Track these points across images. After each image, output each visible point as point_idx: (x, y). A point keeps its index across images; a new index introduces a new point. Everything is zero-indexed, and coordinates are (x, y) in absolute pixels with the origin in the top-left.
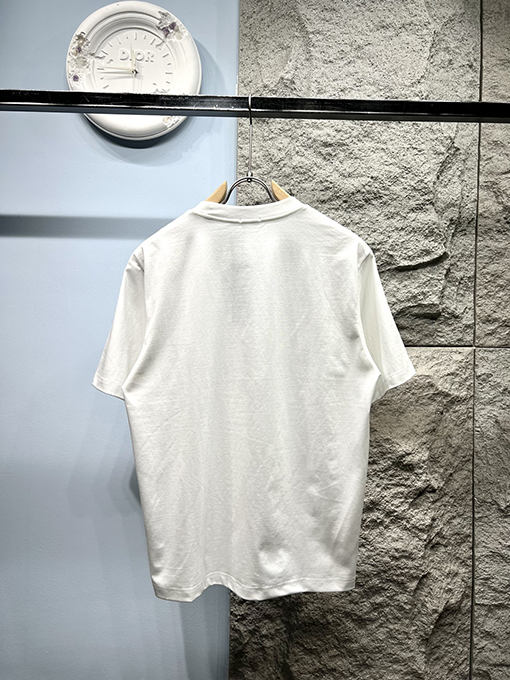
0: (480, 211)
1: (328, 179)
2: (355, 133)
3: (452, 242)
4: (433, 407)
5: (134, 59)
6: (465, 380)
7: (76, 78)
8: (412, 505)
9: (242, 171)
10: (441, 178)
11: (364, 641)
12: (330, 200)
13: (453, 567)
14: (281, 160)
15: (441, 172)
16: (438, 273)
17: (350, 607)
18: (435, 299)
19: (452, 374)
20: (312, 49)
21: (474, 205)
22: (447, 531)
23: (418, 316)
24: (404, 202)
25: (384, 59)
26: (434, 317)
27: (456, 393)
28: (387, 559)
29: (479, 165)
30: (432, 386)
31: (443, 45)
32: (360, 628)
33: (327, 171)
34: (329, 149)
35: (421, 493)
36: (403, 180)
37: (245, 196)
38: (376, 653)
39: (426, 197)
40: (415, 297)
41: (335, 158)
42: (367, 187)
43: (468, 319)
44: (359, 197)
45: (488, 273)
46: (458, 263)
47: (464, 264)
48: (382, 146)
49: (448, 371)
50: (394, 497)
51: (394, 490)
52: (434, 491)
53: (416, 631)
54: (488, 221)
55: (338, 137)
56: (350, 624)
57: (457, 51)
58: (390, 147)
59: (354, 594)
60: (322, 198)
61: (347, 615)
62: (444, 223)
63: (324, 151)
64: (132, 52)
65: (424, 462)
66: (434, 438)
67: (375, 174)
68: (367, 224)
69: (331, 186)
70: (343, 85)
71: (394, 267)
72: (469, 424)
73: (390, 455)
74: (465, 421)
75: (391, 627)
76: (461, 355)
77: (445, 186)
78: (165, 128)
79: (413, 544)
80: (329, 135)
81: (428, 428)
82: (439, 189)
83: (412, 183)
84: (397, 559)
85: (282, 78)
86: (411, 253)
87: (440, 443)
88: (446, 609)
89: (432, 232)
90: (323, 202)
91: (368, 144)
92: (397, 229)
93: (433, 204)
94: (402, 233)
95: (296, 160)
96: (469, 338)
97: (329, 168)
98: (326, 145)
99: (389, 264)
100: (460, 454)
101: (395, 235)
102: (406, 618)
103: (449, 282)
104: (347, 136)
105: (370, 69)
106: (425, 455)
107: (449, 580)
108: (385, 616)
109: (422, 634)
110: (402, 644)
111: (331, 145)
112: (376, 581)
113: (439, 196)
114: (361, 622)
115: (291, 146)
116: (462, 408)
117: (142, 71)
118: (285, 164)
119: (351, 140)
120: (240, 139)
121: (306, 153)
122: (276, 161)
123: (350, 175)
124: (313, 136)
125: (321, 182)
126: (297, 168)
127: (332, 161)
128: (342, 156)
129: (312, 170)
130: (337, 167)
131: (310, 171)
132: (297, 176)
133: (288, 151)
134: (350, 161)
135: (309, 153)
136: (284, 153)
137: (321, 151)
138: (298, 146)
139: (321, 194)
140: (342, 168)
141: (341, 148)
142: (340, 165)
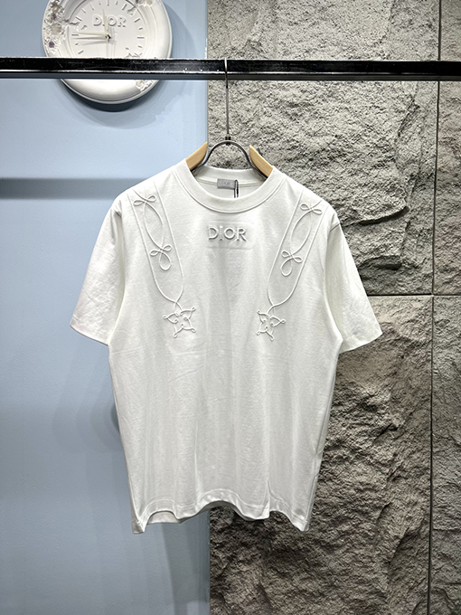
0: (439, 167)
1: (295, 138)
2: (319, 93)
3: (412, 197)
4: (395, 352)
5: (107, 25)
6: (424, 326)
7: (52, 45)
8: (375, 442)
9: (213, 132)
10: (402, 135)
11: (332, 565)
12: (297, 158)
13: (413, 497)
14: (250, 120)
15: (402, 129)
16: (399, 226)
17: (318, 535)
18: (396, 251)
19: (412, 321)
20: (277, 11)
21: (433, 160)
22: (407, 465)
23: (380, 267)
24: (366, 160)
25: (347, 21)
26: (395, 268)
27: (416, 339)
28: (352, 491)
29: (438, 122)
30: (393, 332)
31: (404, 6)
32: (329, 553)
33: (293, 131)
34: (295, 109)
35: (383, 431)
36: (365, 138)
38: (343, 575)
39: (388, 154)
40: (377, 249)
41: (301, 118)
42: (331, 145)
43: (427, 269)
44: (324, 154)
45: (446, 226)
46: (418, 217)
47: (423, 217)
48: (346, 105)
49: (408, 319)
50: (359, 435)
51: (359, 429)
52: (395, 429)
53: (379, 555)
54: (446, 176)
55: (304, 97)
56: (318, 550)
57: (417, 11)
58: (353, 106)
59: (322, 524)
60: (289, 157)
61: (317, 542)
62: (404, 178)
63: (290, 111)
64: (105, 18)
65: (386, 403)
66: (395, 380)
67: (339, 133)
68: (332, 181)
69: (297, 144)
70: (307, 45)
71: (357, 221)
72: (428, 367)
73: (354, 397)
74: (424, 364)
75: (357, 552)
76: (420, 303)
77: (406, 143)
78: (139, 91)
79: (376, 478)
80: (295, 96)
81: (390, 371)
82: (400, 146)
83: (375, 141)
84: (361, 491)
85: (249, 41)
86: (373, 208)
87: (401, 385)
88: (406, 535)
89: (393, 188)
90: (290, 160)
91: (332, 104)
92: (360, 185)
93: (393, 160)
94: (365, 189)
95: (264, 121)
96: (428, 287)
97: (296, 128)
98: (292, 105)
99: (353, 219)
100: (419, 394)
101: (358, 191)
102: (370, 544)
103: (410, 234)
104: (312, 96)
105: (334, 30)
106: (387, 397)
107: (409, 509)
108: (351, 542)
109: (385, 557)
110: (367, 567)
111: (296, 105)
112: (342, 511)
113: (400, 152)
114: (330, 548)
115: (259, 107)
116: (421, 352)
117: (116, 37)
118: (253, 125)
119: (316, 100)
120: (210, 101)
121: (273, 113)
122: (245, 121)
123: (315, 134)
124: (279, 97)
125: (288, 141)
126: (265, 128)
127: (298, 121)
128: (307, 116)
129: (279, 130)
130: (303, 126)
131: (277, 131)
132: (265, 136)
133: (256, 112)
134: (315, 121)
135: (276, 113)
136: (252, 114)
137: (288, 111)
138: (265, 107)
139: (288, 153)
140: (308, 128)
141: (306, 109)
142: (306, 125)
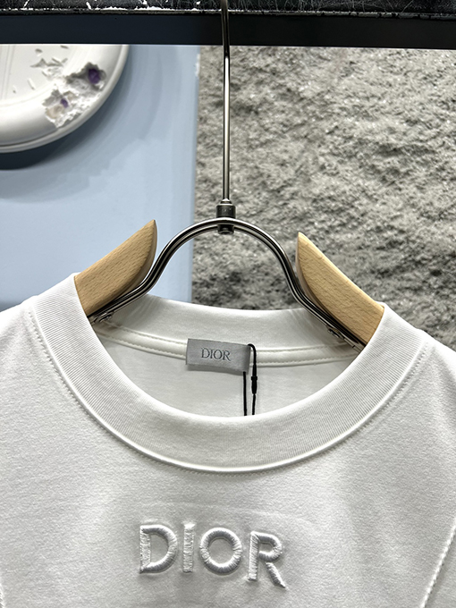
1: (395, 224)
9: (204, 209)
12: (400, 269)
14: (287, 184)
33: (390, 207)
34: (394, 161)
37: (208, 260)
41: (408, 179)
55: (413, 134)
60: (383, 265)
63: (383, 163)
69: (401, 238)
78: (51, 128)
80: (392, 131)
90: (385, 274)
95: (321, 184)
97: (395, 201)
98: (387, 151)
104: (433, 132)
111: (396, 151)
115: (308, 156)
118: (294, 194)
119: (440, 141)
120: (200, 148)
121: (340, 168)
122: (276, 186)
123: (442, 216)
124: (356, 133)
125: (379, 230)
126: (322, 199)
127: (401, 186)
128: (422, 174)
129: (356, 203)
130: (412, 198)
131: (353, 207)
132: (323, 217)
133: (301, 166)
134: (440, 186)
135: (348, 169)
136: (291, 171)
137: (376, 163)
138: (323, 155)
139: (378, 257)
140: (423, 201)
141: (418, 159)
142: (419, 195)
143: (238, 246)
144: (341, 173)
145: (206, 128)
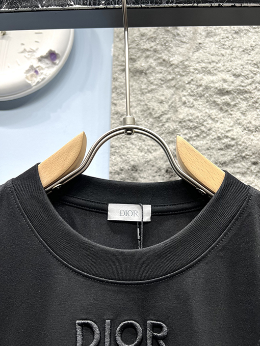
1: (229, 134)
12: (233, 161)
14: (164, 113)
33: (224, 124)
34: (227, 98)
37: (119, 159)
41: (236, 108)
55: (237, 82)
60: (223, 159)
63: (220, 100)
69: (233, 143)
78: (29, 86)
80: (225, 81)
90: (224, 164)
95: (184, 113)
97: (228, 122)
98: (222, 92)
104: (249, 81)
111: (228, 93)
115: (176, 97)
118: (168, 119)
119: (254, 86)
120: (114, 95)
121: (195, 103)
122: (157, 115)
123: (258, 129)
124: (204, 83)
125: (219, 138)
126: (185, 121)
127: (232, 113)
128: (244, 106)
129: (205, 123)
130: (238, 119)
131: (203, 125)
132: (186, 131)
133: (172, 103)
134: (255, 112)
135: (199, 103)
136: (166, 106)
137: (216, 100)
138: (185, 96)
139: (219, 154)
140: (245, 121)
141: (241, 97)
142: (243, 117)
143: (136, 150)
144: (196, 106)
145: (117, 84)
